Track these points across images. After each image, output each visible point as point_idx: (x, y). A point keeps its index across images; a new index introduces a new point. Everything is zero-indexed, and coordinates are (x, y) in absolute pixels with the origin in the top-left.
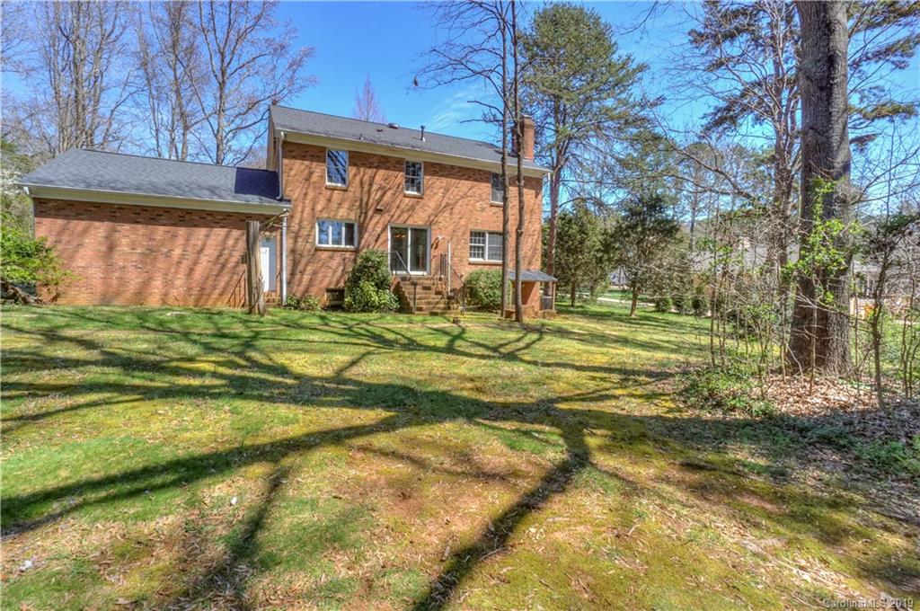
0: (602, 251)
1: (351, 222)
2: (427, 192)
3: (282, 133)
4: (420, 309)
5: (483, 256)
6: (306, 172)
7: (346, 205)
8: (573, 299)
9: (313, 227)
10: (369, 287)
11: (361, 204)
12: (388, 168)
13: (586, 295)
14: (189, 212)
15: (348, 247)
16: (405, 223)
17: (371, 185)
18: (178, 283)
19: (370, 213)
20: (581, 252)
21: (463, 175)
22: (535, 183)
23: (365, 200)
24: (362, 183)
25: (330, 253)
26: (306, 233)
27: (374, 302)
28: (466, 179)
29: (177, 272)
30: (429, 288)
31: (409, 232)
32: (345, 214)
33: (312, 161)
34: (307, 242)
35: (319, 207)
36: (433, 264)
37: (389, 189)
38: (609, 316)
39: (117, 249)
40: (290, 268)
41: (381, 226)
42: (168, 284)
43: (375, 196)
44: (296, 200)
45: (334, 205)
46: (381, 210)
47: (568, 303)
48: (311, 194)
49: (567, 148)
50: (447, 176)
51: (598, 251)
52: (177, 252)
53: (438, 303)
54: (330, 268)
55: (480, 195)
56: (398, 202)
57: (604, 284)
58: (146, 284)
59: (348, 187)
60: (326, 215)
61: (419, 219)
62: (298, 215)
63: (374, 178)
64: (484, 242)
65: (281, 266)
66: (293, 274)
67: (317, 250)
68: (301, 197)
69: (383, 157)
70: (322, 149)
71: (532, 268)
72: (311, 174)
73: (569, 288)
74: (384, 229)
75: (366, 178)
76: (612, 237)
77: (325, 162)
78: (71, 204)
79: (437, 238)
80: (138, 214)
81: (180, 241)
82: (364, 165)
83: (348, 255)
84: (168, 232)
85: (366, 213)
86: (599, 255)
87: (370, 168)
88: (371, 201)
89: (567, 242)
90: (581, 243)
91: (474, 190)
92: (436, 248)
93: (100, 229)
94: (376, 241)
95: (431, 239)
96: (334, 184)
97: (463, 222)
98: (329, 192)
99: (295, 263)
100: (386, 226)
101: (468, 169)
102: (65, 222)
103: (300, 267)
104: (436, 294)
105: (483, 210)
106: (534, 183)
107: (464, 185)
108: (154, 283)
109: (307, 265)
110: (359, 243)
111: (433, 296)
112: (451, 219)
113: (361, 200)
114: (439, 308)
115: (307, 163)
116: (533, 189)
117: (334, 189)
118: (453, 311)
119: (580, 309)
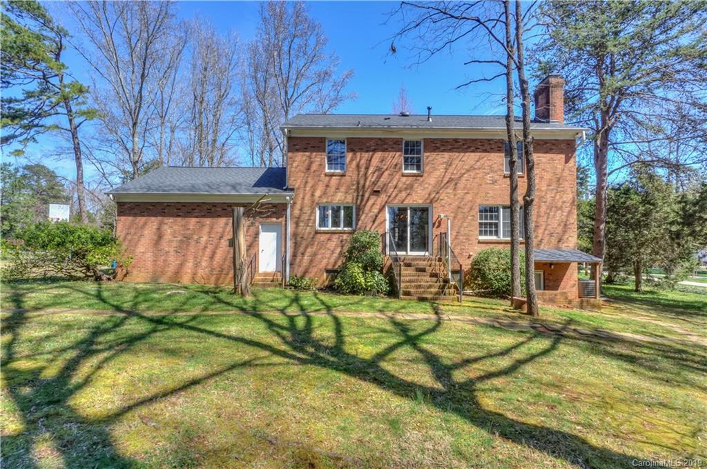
0: (679, 224)
1: (348, 205)
2: (427, 169)
3: (286, 130)
4: (407, 293)
5: (497, 233)
6: (307, 162)
7: (343, 189)
8: (638, 283)
9: (313, 212)
10: (356, 270)
11: (358, 188)
12: (385, 150)
13: (657, 277)
14: (214, 205)
15: (346, 229)
16: (402, 203)
17: (367, 168)
18: (204, 264)
19: (367, 195)
20: (647, 226)
21: (469, 147)
22: (566, 147)
23: (362, 182)
24: (358, 166)
25: (328, 236)
26: (306, 218)
27: (360, 283)
28: (473, 151)
29: (203, 255)
30: (423, 270)
31: (409, 211)
32: (343, 198)
33: (312, 152)
34: (308, 226)
35: (318, 193)
36: (434, 244)
37: (386, 169)
38: (699, 308)
39: (165, 237)
40: (293, 250)
41: (378, 207)
42: (197, 265)
43: (371, 178)
44: (298, 189)
45: (331, 190)
46: (379, 192)
47: (632, 286)
48: (311, 183)
49: (617, 106)
50: (450, 150)
51: (672, 223)
52: (204, 239)
53: (430, 287)
54: (329, 249)
55: (491, 167)
56: (395, 182)
57: (687, 264)
58: (181, 265)
59: (345, 172)
60: (325, 200)
61: (417, 198)
62: (299, 202)
63: (370, 160)
64: (497, 218)
65: (286, 248)
66: (294, 256)
67: (317, 232)
68: (302, 186)
69: (380, 139)
70: (322, 140)
71: (563, 246)
72: (311, 163)
73: (631, 268)
74: (382, 209)
75: (363, 162)
76: (695, 204)
77: (324, 151)
78: (138, 205)
79: (439, 216)
80: (180, 209)
81: (206, 230)
82: (361, 150)
83: (345, 236)
84: (199, 222)
85: (363, 196)
86: (674, 228)
87: (367, 151)
88: (367, 184)
89: (624, 216)
90: (646, 214)
91: (482, 162)
92: (438, 226)
93: (153, 222)
94: (374, 222)
95: (433, 217)
96: (332, 171)
97: (469, 197)
98: (327, 178)
99: (296, 245)
100: (384, 207)
101: (476, 140)
102: (134, 218)
103: (301, 250)
104: (430, 277)
105: (494, 182)
106: (563, 146)
107: (470, 158)
108: (188, 264)
109: (306, 248)
110: (357, 224)
111: (428, 278)
112: (455, 195)
113: (358, 183)
114: (431, 293)
115: (307, 154)
116: (561, 153)
117: (332, 175)
118: (447, 296)
119: (649, 296)
